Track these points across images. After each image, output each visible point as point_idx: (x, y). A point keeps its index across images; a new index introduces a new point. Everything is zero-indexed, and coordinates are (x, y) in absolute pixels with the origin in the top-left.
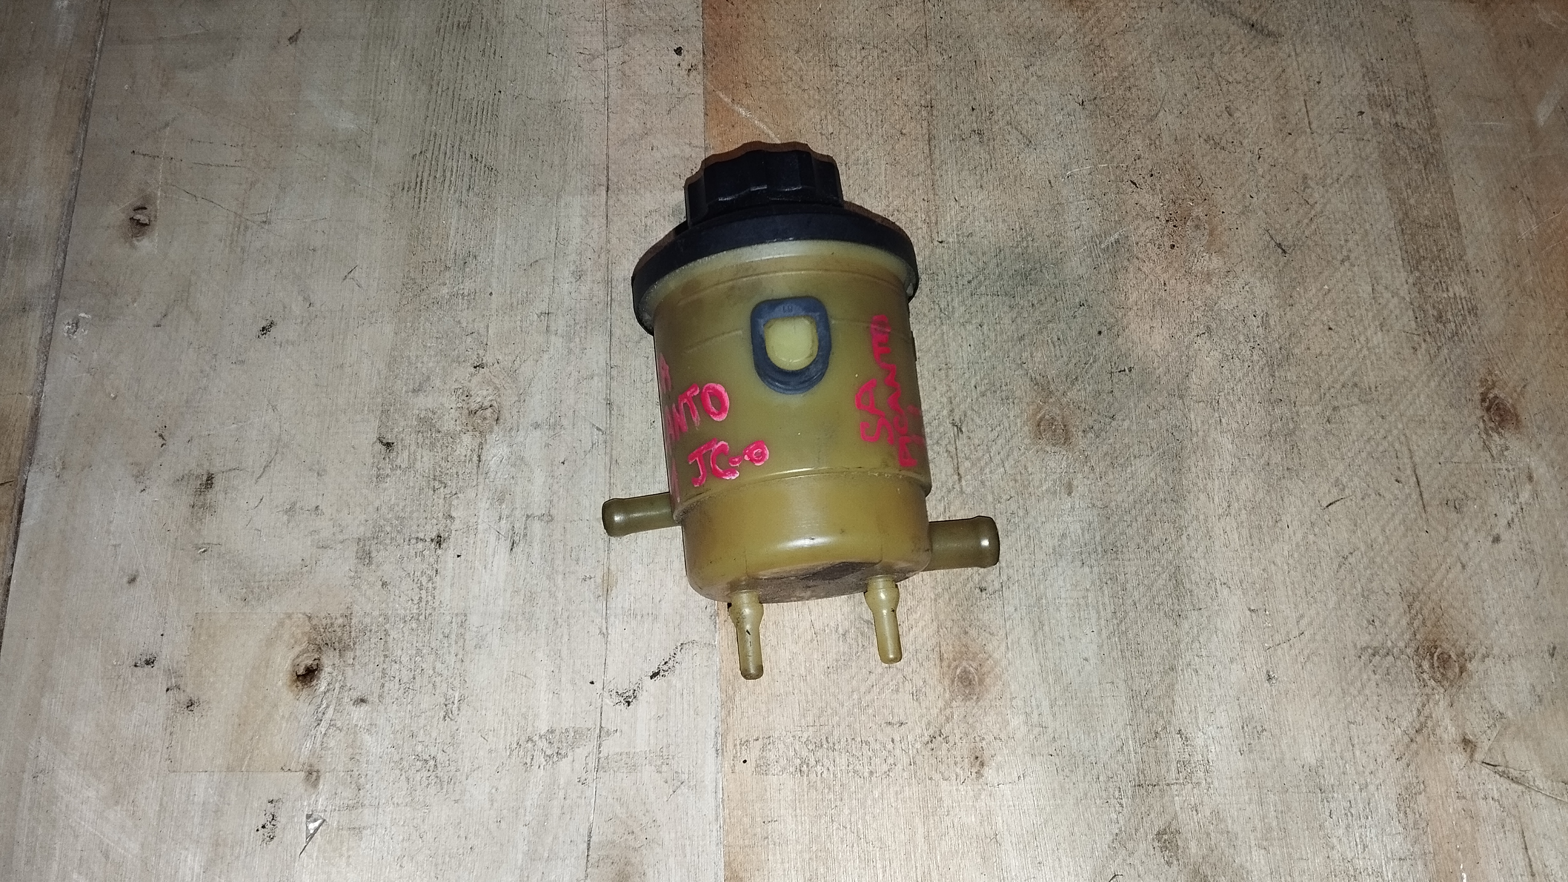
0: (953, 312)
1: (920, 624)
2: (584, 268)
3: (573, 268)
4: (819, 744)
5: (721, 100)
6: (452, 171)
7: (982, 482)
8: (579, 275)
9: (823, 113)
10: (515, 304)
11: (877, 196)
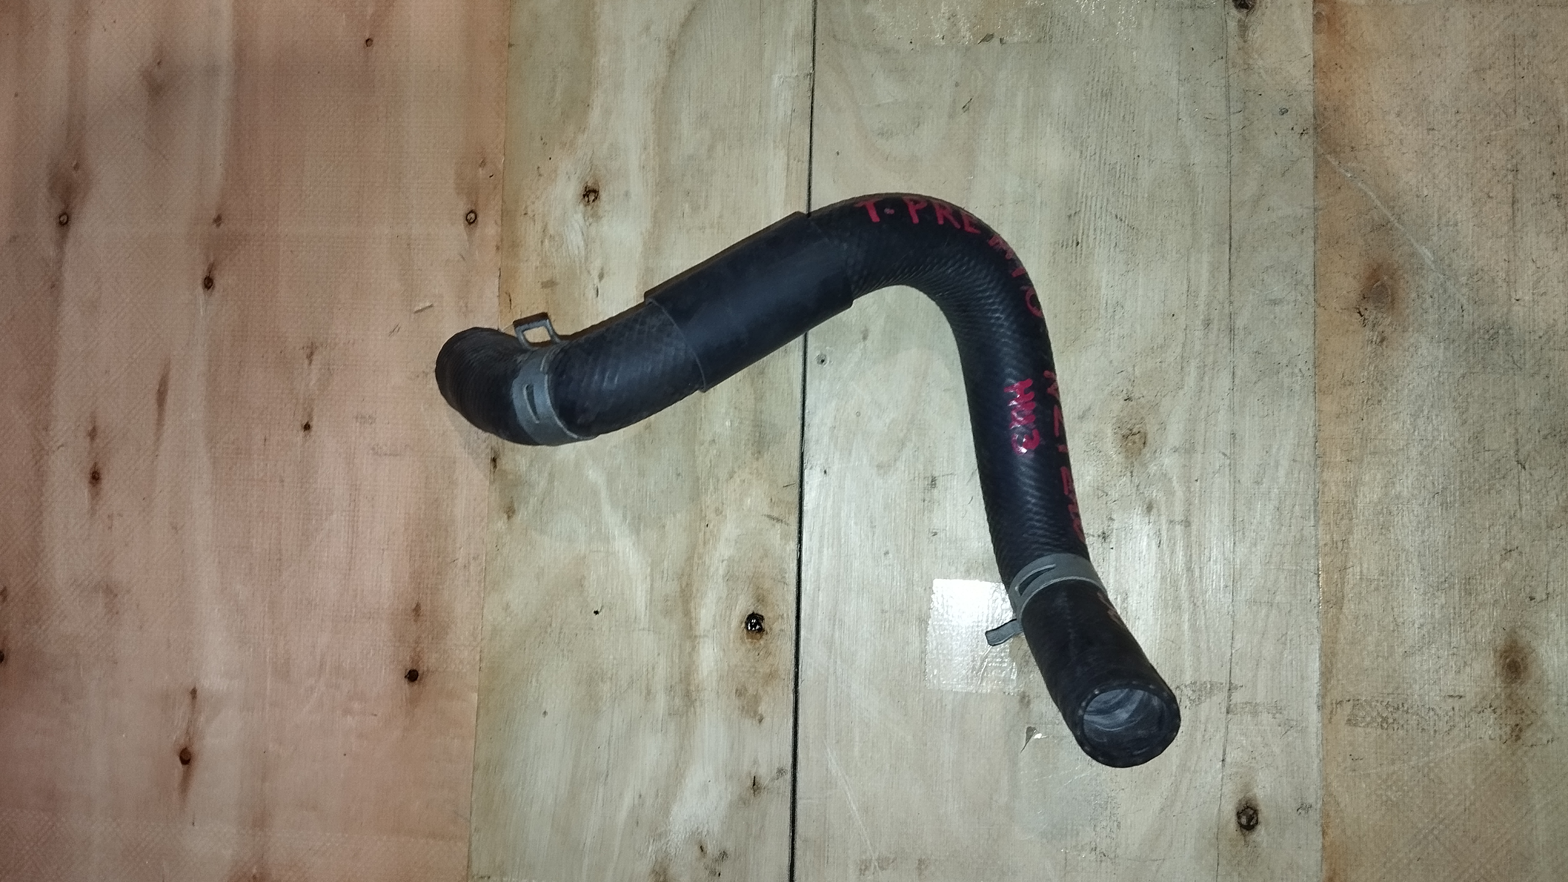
0: (1525, 364)
1: (1481, 623)
2: (1212, 317)
3: (1202, 317)
4: (1396, 706)
5: (1328, 162)
6: (1101, 229)
7: (1540, 513)
8: (1207, 323)
9: (1420, 176)
10: (1155, 347)
11: (1465, 256)
